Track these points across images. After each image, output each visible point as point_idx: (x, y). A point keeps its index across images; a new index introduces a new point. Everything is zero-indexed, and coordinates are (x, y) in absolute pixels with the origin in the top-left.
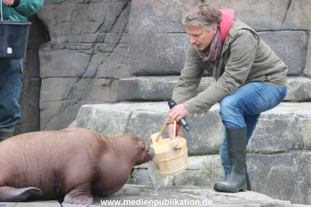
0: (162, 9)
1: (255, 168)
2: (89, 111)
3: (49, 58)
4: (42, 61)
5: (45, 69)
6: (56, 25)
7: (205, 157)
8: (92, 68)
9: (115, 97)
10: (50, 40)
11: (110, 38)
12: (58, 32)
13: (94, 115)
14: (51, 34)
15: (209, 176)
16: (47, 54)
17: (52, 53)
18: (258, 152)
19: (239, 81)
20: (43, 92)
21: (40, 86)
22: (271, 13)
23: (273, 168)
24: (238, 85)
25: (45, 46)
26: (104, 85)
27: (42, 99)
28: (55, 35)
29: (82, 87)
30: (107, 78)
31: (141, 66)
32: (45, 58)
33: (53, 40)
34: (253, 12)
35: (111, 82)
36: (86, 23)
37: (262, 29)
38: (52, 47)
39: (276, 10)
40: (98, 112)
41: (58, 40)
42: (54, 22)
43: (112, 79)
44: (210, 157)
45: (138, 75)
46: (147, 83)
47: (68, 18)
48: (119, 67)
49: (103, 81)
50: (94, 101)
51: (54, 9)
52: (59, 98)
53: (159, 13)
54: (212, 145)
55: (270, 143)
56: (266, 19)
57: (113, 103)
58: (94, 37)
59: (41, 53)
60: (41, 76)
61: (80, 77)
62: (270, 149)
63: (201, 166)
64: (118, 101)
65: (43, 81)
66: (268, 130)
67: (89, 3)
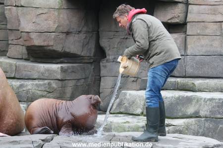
1: (211, 126)
2: (125, 94)
3: (105, 67)
4: (102, 68)
5: (103, 72)
6: (109, 50)
7: (185, 119)
9: (139, 87)
10: (106, 57)
12: (110, 53)
13: (128, 97)
14: (107, 54)
15: (187, 129)
16: (104, 64)
17: (107, 64)
18: (213, 118)
20: (102, 84)
21: (100, 81)
22: (221, 47)
23: (221, 126)
25: (104, 60)
26: (133, 81)
27: (101, 87)
28: (109, 55)
30: (135, 77)
32: (103, 66)
33: (107, 57)
34: (212, 45)
35: (137, 80)
37: (217, 54)
38: (107, 61)
40: (130, 95)
41: (111, 58)
42: (108, 49)
43: (138, 78)
44: (188, 119)
47: (116, 46)
48: (141, 72)
49: (133, 79)
50: (128, 89)
51: (109, 41)
52: (110, 87)
54: (189, 113)
55: (219, 113)
56: (219, 49)
57: (138, 90)
59: (101, 64)
60: (101, 75)
62: (219, 116)
63: (183, 124)
64: (141, 89)
65: (102, 78)
66: (218, 107)
67: (127, 38)
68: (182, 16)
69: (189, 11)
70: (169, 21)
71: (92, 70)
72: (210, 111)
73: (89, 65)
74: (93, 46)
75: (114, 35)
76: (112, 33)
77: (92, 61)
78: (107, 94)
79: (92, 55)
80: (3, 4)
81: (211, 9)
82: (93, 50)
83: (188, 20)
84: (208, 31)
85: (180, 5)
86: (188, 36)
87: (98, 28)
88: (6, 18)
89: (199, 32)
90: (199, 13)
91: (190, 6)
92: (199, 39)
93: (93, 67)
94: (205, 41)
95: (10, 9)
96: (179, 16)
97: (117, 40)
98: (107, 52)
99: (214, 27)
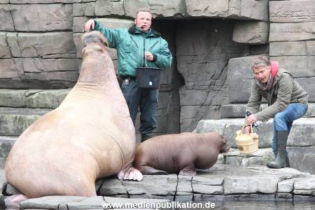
0: (246, 66)
3: (185, 95)
4: (181, 96)
5: (183, 101)
6: (188, 75)
8: (208, 100)
9: (220, 115)
10: (185, 84)
11: (218, 82)
12: (190, 80)
16: (183, 92)
17: (186, 92)
19: (287, 103)
20: (182, 114)
21: (180, 111)
22: (307, 67)
23: (306, 155)
24: (286, 105)
25: (182, 88)
26: (215, 109)
28: (188, 82)
29: (203, 111)
30: (217, 105)
31: (235, 98)
32: (182, 94)
33: (187, 84)
34: (297, 66)
35: (219, 108)
36: (205, 74)
37: (303, 76)
38: (186, 88)
39: (310, 65)
41: (190, 84)
43: (220, 106)
45: (233, 103)
46: (237, 107)
47: (195, 72)
48: (224, 99)
49: (215, 107)
51: (187, 67)
52: (191, 117)
53: (244, 68)
56: (305, 71)
58: (209, 82)
59: (180, 92)
60: (181, 104)
61: (202, 105)
63: (264, 154)
64: (222, 118)
65: (182, 108)
66: (302, 133)
67: (206, 63)
68: (263, 35)
69: (271, 30)
70: (250, 42)
71: (170, 99)
72: (294, 139)
73: (167, 94)
74: (171, 73)
75: (193, 60)
76: (191, 58)
77: (169, 89)
78: (188, 125)
79: (169, 82)
80: (71, 30)
81: (294, 27)
82: (170, 78)
83: (270, 39)
84: (292, 51)
85: (261, 24)
86: (271, 58)
87: (176, 52)
88: (75, 46)
89: (282, 52)
90: (282, 31)
91: (271, 25)
92: (283, 60)
93: (171, 96)
94: (289, 62)
95: (79, 36)
96: (260, 36)
97: (196, 65)
98: (186, 78)
99: (298, 46)
